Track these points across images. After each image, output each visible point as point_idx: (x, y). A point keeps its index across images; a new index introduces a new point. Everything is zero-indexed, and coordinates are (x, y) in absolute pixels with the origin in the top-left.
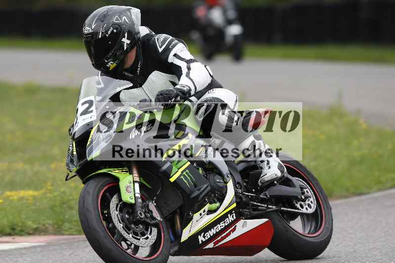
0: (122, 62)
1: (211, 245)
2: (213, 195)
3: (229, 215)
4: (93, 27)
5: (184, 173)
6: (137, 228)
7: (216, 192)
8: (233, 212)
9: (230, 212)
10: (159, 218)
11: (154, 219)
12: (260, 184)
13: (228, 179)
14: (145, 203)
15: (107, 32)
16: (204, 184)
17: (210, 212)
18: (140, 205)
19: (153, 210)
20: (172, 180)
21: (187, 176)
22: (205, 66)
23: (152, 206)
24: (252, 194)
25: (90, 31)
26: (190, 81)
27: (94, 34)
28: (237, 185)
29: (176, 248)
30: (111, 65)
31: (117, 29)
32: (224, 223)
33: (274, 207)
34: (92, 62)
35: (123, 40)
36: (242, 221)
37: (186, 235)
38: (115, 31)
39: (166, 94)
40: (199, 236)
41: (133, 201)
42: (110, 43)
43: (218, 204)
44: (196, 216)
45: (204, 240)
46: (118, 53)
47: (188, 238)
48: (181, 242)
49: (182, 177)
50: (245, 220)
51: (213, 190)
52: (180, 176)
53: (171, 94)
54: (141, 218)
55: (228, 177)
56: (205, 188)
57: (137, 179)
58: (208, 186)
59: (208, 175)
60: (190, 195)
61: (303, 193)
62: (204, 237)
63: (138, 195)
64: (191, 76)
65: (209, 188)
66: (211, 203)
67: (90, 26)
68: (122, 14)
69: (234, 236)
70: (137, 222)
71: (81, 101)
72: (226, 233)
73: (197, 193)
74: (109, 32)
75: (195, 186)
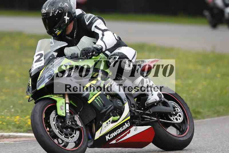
0: (65, 31)
1: (114, 142)
2: (115, 111)
3: (126, 124)
4: (47, 9)
5: (97, 98)
6: (67, 131)
7: (117, 110)
8: (128, 122)
9: (126, 122)
10: (80, 125)
11: (77, 125)
12: (146, 105)
13: (125, 102)
14: (72, 116)
15: (55, 12)
16: (110, 105)
17: (114, 122)
18: (69, 117)
19: (77, 121)
20: (89, 102)
21: (99, 100)
22: (113, 34)
23: (77, 118)
24: (141, 111)
25: (45, 12)
26: (103, 42)
27: (47, 13)
28: (132, 106)
29: (92, 143)
30: (58, 32)
31: (61, 10)
32: (123, 128)
33: (156, 119)
34: (47, 30)
35: (65, 17)
36: (134, 128)
37: (98, 135)
38: (60, 12)
39: (87, 50)
40: (106, 136)
41: (64, 115)
42: (57, 19)
43: (118, 117)
44: (104, 124)
45: (109, 138)
46: (62, 25)
47: (99, 137)
48: (95, 139)
49: (96, 100)
50: (136, 127)
51: (115, 108)
52: (94, 100)
53: (89, 50)
54: (68, 125)
55: (125, 100)
56: (110, 107)
57: (67, 101)
58: (112, 106)
59: (113, 99)
60: (101, 111)
61: (175, 111)
62: (109, 137)
63: (68, 111)
64: (104, 39)
65: (113, 107)
66: (114, 116)
67: (45, 9)
68: (65, 2)
69: (128, 136)
70: (67, 128)
71: (36, 54)
72: (124, 134)
73: (104, 110)
74: (56, 13)
75: (104, 106)
